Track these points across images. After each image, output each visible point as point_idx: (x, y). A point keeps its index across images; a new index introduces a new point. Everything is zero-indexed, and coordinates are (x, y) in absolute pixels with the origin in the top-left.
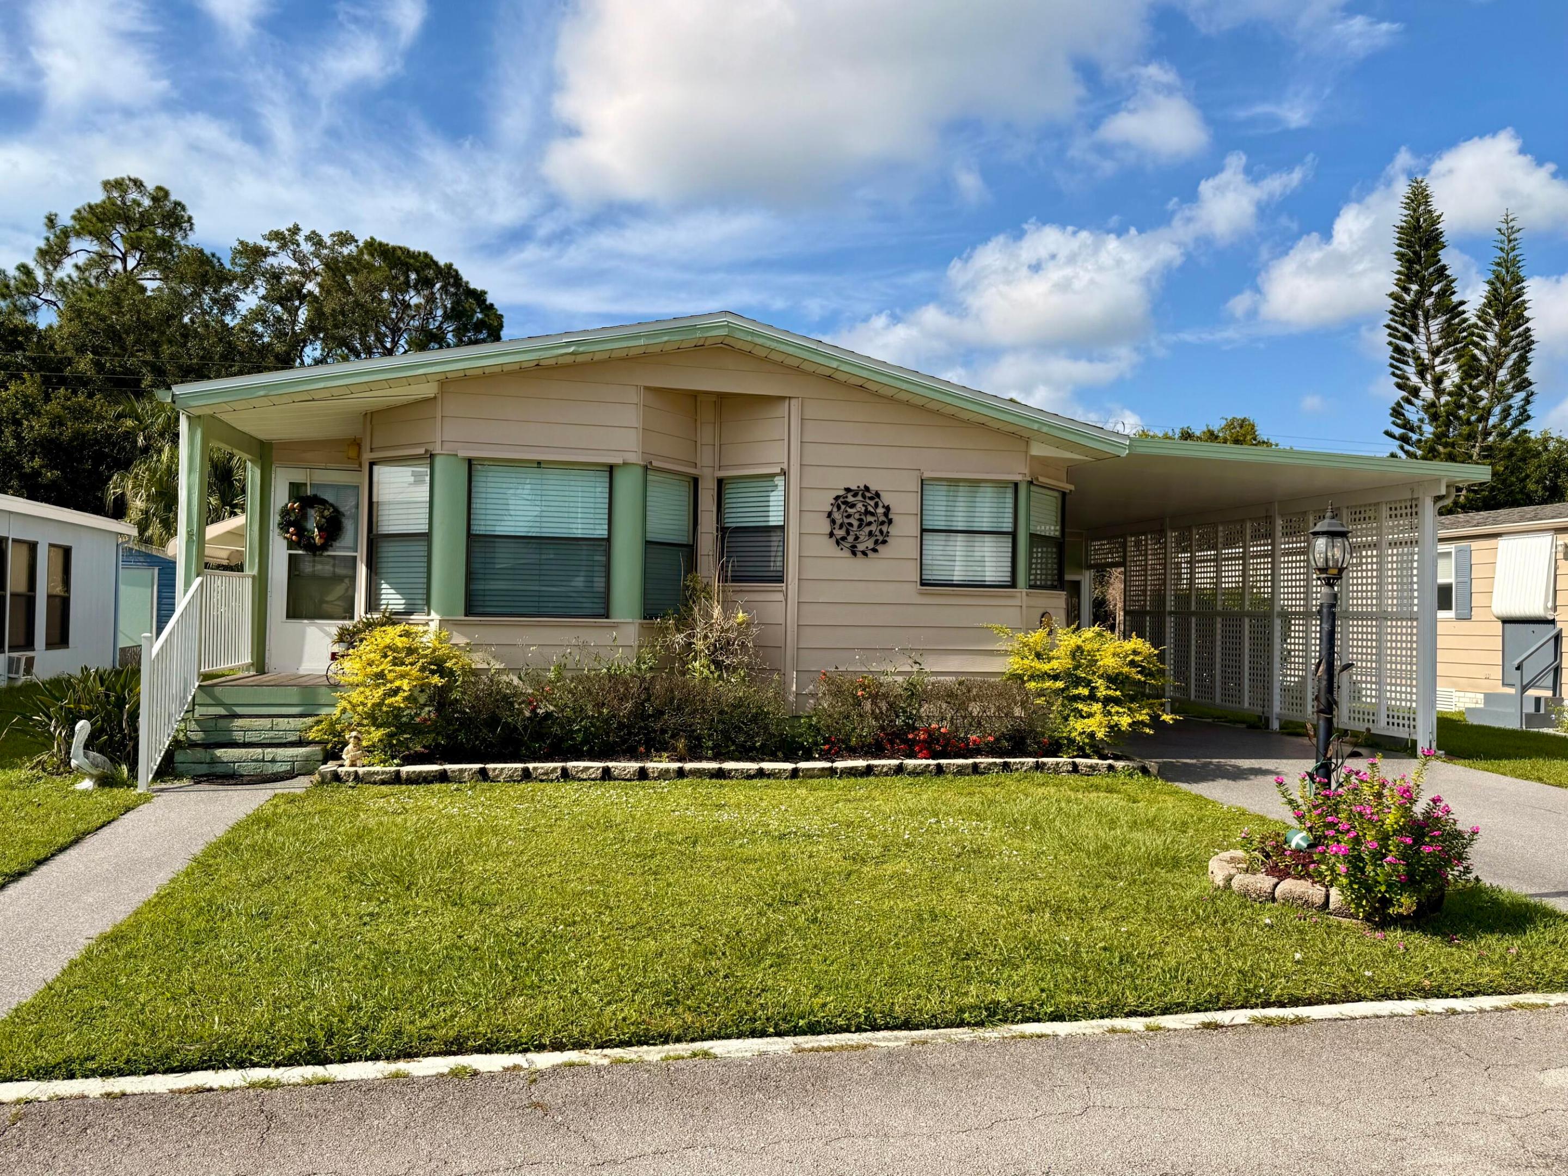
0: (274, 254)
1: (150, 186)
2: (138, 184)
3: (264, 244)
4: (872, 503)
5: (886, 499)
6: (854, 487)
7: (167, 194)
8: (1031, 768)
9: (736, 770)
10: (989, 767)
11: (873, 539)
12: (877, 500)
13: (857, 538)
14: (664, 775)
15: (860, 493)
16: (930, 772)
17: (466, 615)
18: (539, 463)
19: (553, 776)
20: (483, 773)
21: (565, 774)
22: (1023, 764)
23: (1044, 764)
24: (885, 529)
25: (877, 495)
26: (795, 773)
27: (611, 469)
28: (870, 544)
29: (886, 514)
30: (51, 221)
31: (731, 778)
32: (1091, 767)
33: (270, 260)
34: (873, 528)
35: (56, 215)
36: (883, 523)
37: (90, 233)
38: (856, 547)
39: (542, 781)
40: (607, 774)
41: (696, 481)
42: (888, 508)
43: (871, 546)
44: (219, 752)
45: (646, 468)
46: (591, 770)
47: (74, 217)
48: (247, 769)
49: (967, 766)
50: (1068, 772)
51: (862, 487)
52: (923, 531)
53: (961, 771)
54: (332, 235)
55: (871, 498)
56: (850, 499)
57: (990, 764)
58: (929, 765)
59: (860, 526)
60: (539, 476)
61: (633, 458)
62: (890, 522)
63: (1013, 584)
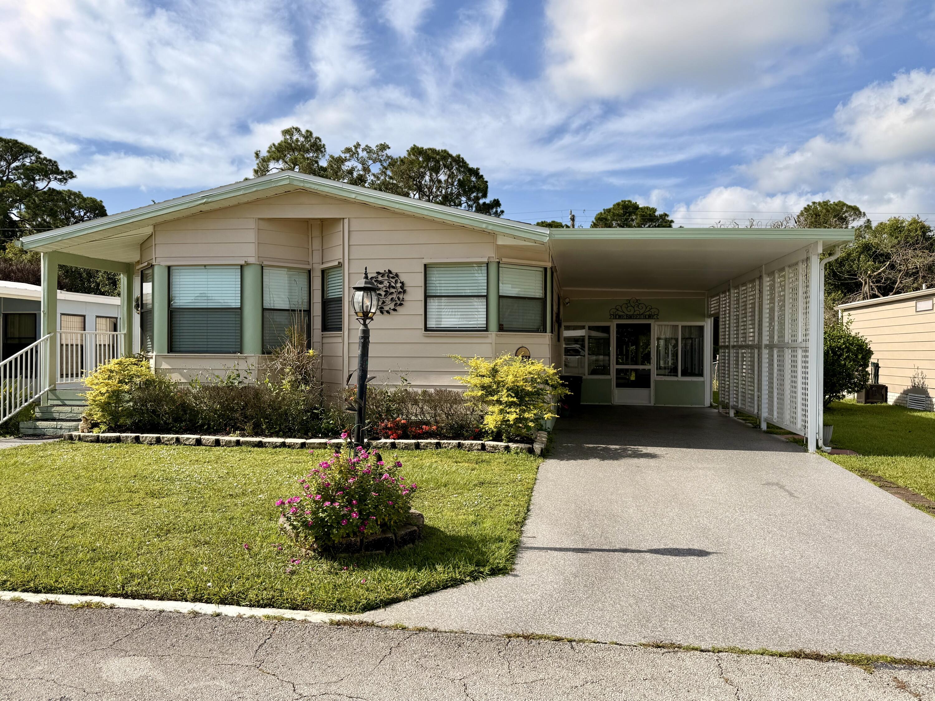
0: (349, 160)
1: (303, 131)
2: (298, 130)
3: (343, 156)
4: (394, 280)
5: (403, 278)
6: (382, 271)
7: (311, 134)
8: (455, 446)
9: (269, 443)
10: (426, 446)
11: (394, 303)
12: (397, 278)
13: (384, 302)
14: (228, 444)
15: (387, 274)
16: (387, 447)
17: (168, 353)
18: (205, 266)
19: (172, 442)
20: (137, 439)
21: (178, 440)
22: (450, 444)
23: (463, 444)
24: (401, 296)
25: (397, 275)
26: (303, 445)
27: (242, 266)
28: (392, 306)
29: (402, 287)
30: (257, 155)
31: (266, 447)
32: (493, 447)
33: (347, 163)
34: (394, 296)
35: (260, 151)
36: (400, 293)
37: (274, 159)
38: (383, 308)
39: (167, 444)
40: (199, 442)
41: (309, 272)
42: (402, 283)
43: (393, 307)
44: (38, 423)
45: (262, 267)
46: (191, 440)
47: (269, 152)
48: (50, 432)
49: (411, 444)
50: (478, 450)
51: (387, 271)
52: (427, 297)
53: (407, 447)
54: (377, 146)
55: (393, 278)
56: (380, 278)
57: (427, 443)
58: (387, 443)
59: (385, 295)
60: (206, 274)
61: (252, 260)
62: (405, 292)
63: (487, 330)
